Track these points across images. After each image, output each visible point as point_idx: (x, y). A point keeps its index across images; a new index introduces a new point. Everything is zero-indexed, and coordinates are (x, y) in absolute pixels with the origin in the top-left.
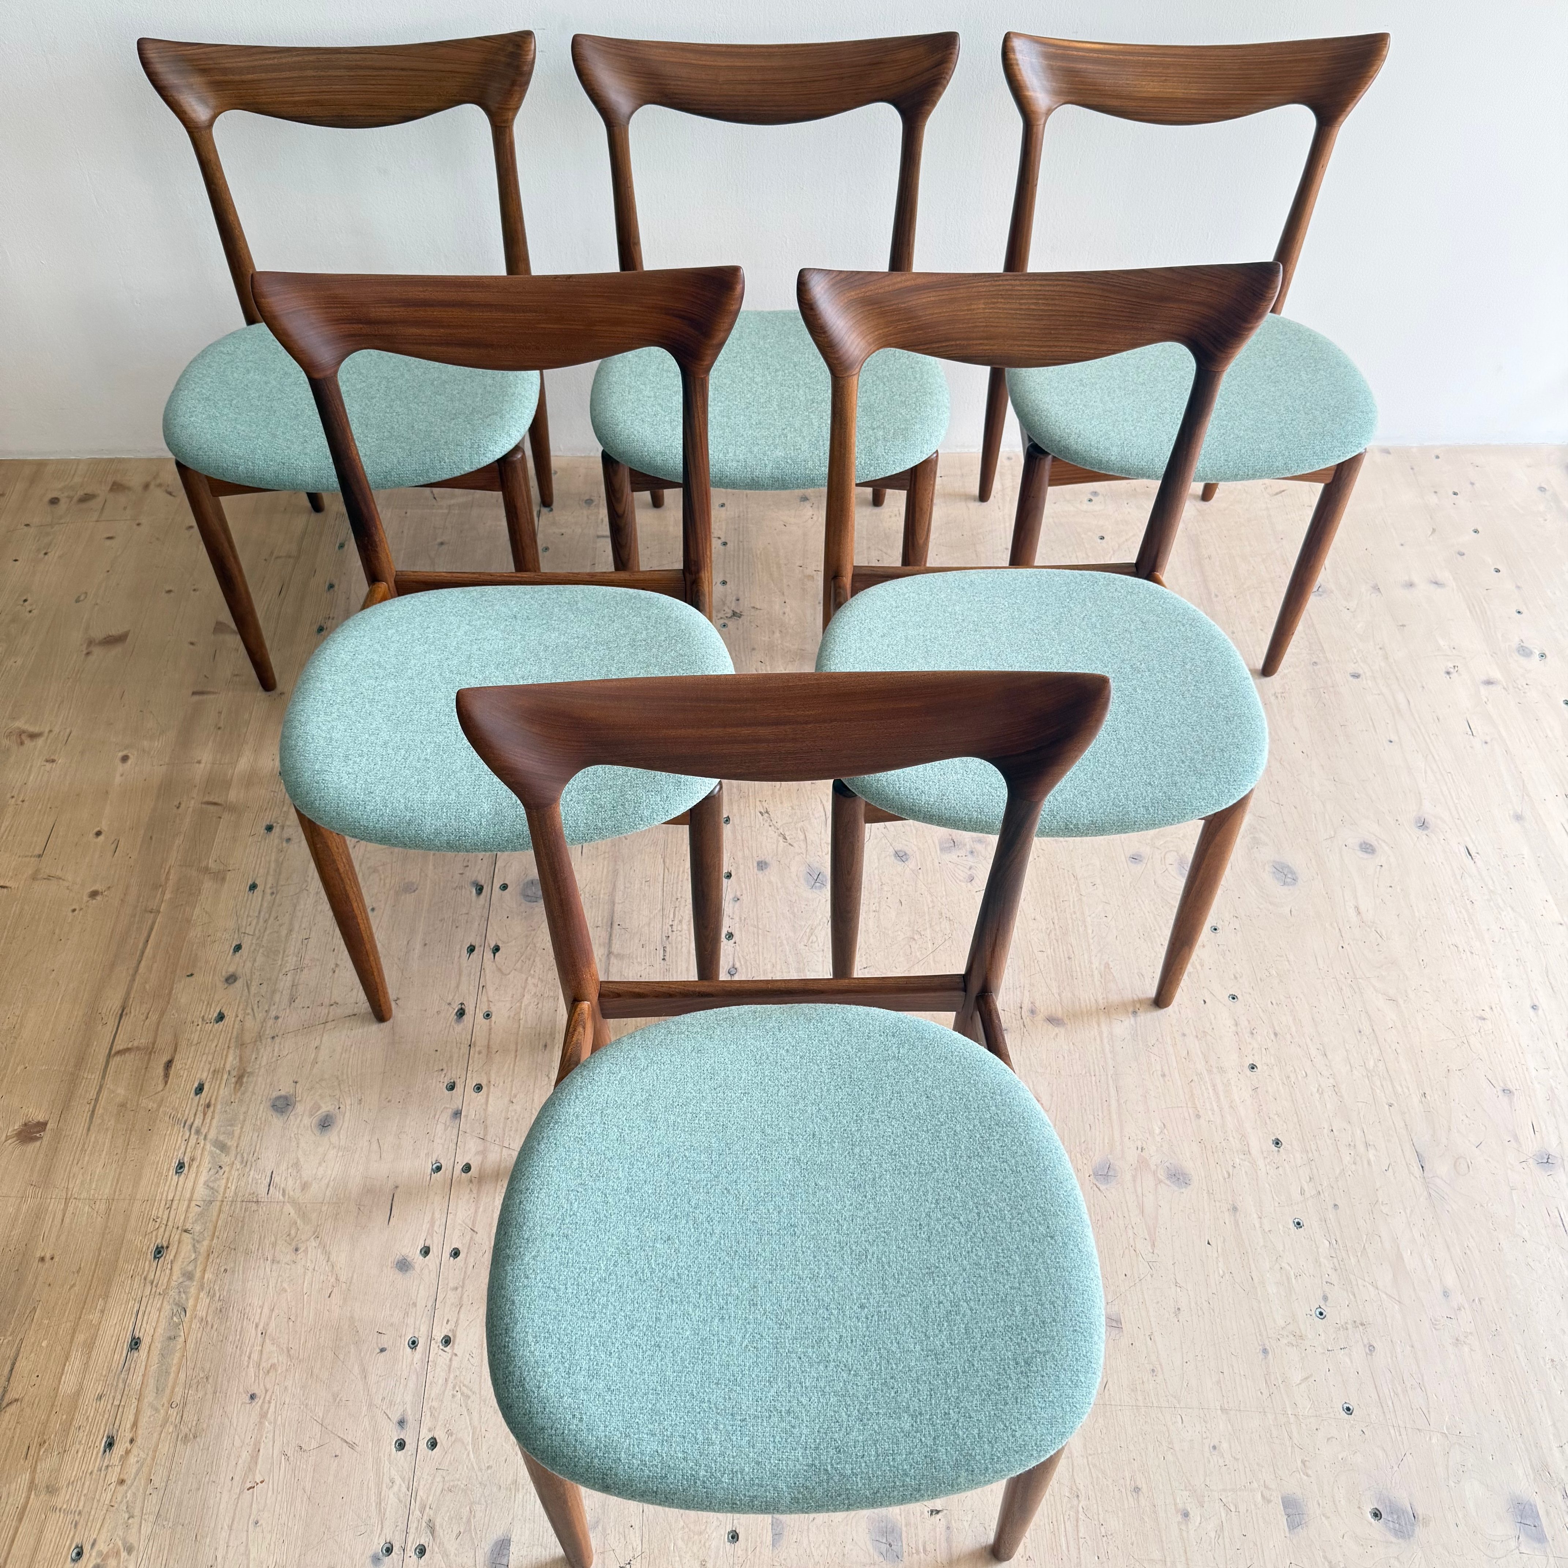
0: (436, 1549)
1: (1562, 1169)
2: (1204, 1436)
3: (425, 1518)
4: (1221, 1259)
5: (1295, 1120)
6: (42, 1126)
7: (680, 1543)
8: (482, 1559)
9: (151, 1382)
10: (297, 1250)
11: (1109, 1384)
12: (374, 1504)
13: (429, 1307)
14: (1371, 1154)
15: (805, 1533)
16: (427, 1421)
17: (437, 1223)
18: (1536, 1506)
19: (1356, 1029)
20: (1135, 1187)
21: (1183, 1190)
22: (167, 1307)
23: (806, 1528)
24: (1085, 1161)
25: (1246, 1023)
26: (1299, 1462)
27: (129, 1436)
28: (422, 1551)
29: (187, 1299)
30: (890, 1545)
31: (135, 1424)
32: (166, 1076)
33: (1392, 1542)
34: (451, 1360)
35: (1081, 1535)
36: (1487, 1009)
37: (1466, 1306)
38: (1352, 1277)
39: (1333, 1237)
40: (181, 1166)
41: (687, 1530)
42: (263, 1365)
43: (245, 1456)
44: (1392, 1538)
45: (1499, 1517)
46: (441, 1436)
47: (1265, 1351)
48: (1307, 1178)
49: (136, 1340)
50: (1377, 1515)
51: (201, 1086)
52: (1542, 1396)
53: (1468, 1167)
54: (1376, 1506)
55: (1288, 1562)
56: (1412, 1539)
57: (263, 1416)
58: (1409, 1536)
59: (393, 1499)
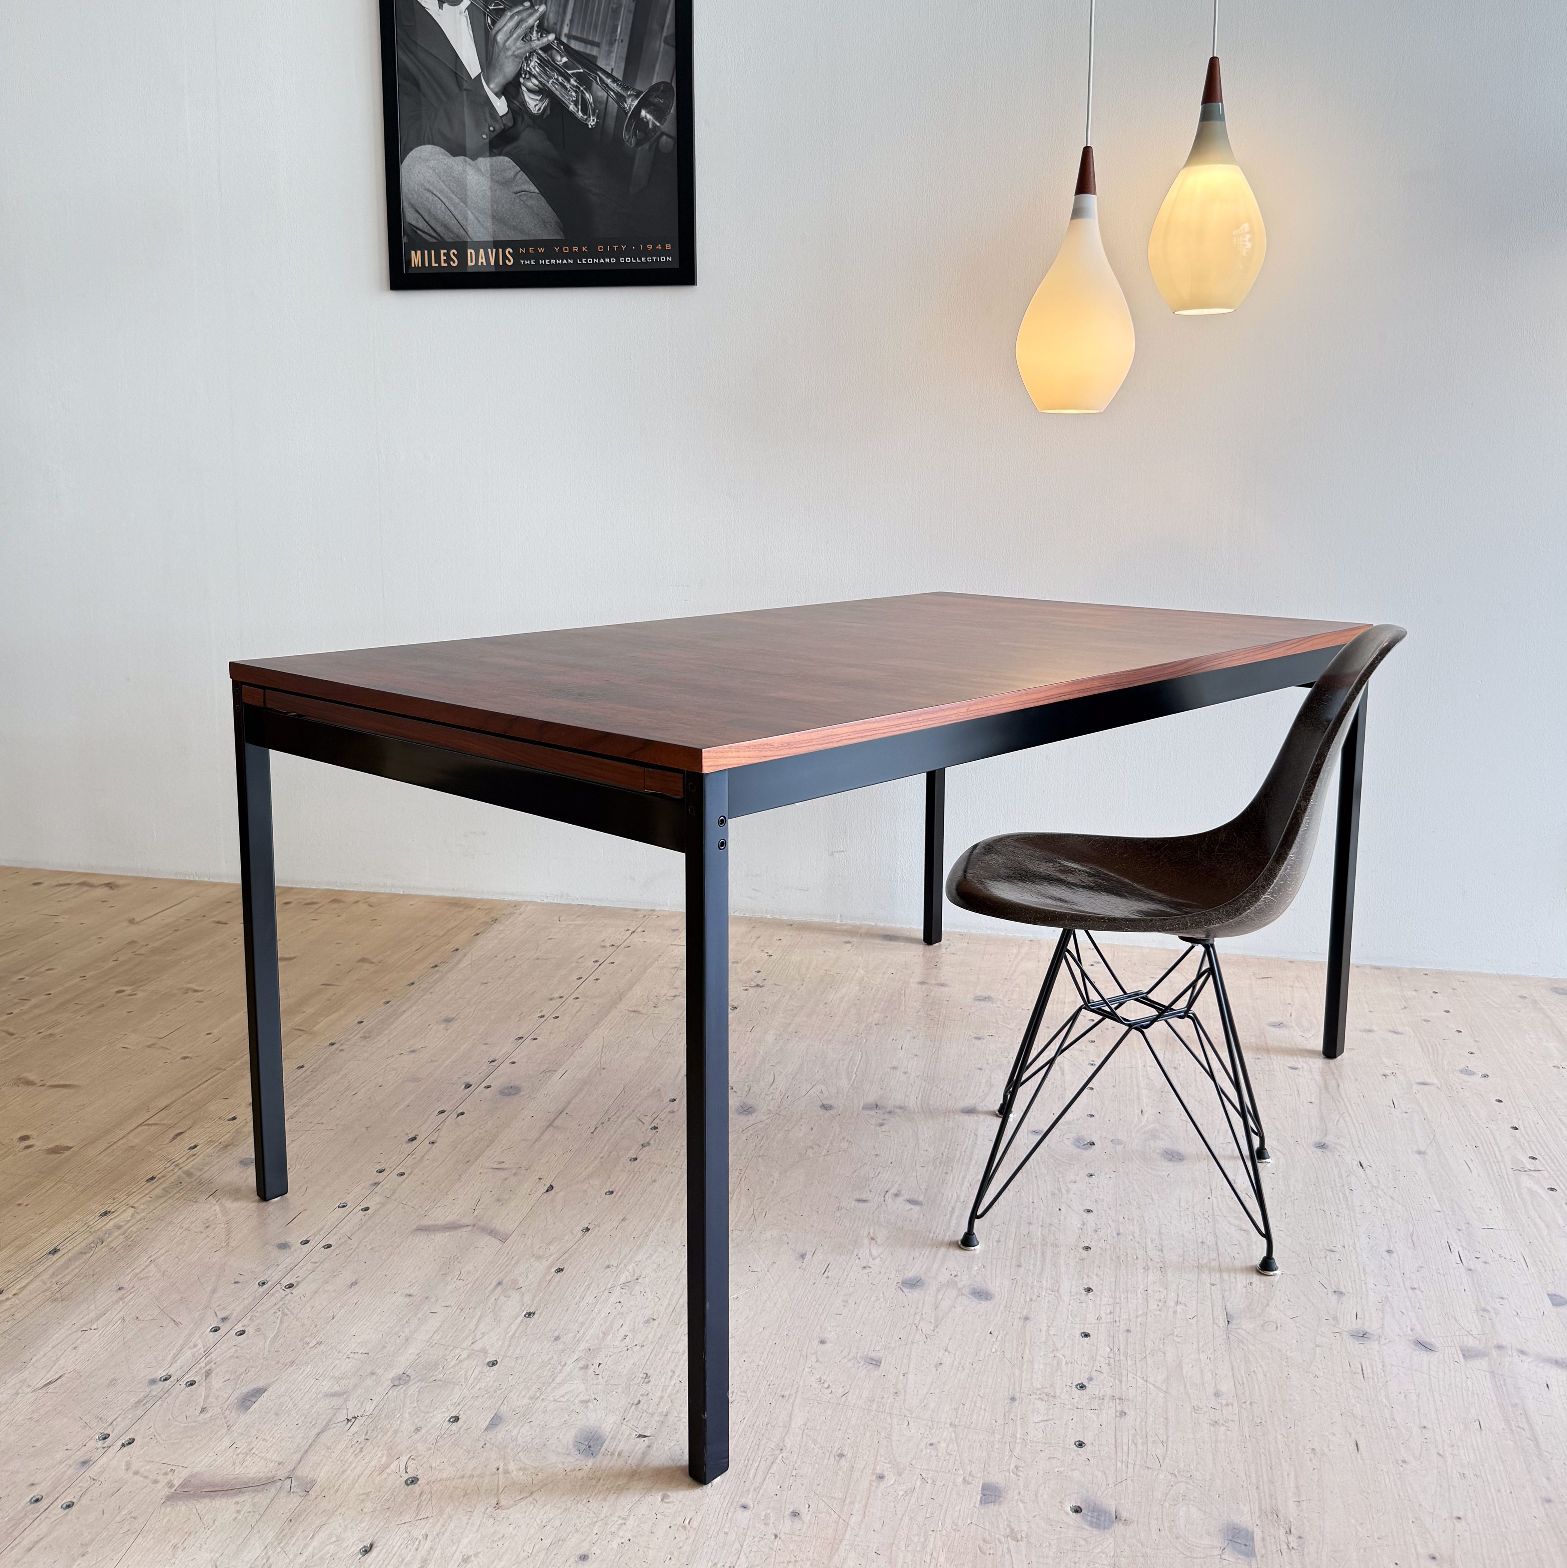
0: (204, 1384)
1: (1377, 1342)
2: (925, 1436)
3: (207, 1368)
4: (998, 1343)
5: (1113, 1279)
6: (67, 1148)
7: (406, 1415)
8: (237, 1396)
9: (51, 1271)
10: (207, 1227)
11: (850, 1394)
12: (172, 1354)
13: (288, 1268)
14: (1179, 1308)
15: (518, 1428)
16: (245, 1321)
17: (324, 1231)
18: (1253, 1533)
19: (1200, 1240)
20: (937, 1295)
21: (983, 1302)
22: (91, 1239)
23: (521, 1425)
24: (898, 1275)
25: (1093, 1224)
26: (1013, 1466)
27: (15, 1292)
28: (192, 1383)
29: (108, 1237)
30: (590, 1447)
31: (24, 1287)
32: (174, 1138)
33: (1083, 1528)
34: (286, 1295)
36: (1340, 1247)
37: (1236, 1405)
38: (1124, 1372)
39: (1116, 1346)
40: (153, 1178)
41: (417, 1409)
42: (141, 1275)
43: (93, 1315)
44: (1086, 1527)
45: (1209, 1534)
46: (250, 1331)
47: (1013, 1399)
48: (1109, 1312)
49: (55, 1251)
50: (1077, 1510)
51: (195, 1147)
52: (1292, 1469)
53: (1277, 1328)
54: (1079, 1504)
55: (969, 1522)
56: (1106, 1531)
57: (121, 1299)
58: (1104, 1528)
59: (188, 1354)
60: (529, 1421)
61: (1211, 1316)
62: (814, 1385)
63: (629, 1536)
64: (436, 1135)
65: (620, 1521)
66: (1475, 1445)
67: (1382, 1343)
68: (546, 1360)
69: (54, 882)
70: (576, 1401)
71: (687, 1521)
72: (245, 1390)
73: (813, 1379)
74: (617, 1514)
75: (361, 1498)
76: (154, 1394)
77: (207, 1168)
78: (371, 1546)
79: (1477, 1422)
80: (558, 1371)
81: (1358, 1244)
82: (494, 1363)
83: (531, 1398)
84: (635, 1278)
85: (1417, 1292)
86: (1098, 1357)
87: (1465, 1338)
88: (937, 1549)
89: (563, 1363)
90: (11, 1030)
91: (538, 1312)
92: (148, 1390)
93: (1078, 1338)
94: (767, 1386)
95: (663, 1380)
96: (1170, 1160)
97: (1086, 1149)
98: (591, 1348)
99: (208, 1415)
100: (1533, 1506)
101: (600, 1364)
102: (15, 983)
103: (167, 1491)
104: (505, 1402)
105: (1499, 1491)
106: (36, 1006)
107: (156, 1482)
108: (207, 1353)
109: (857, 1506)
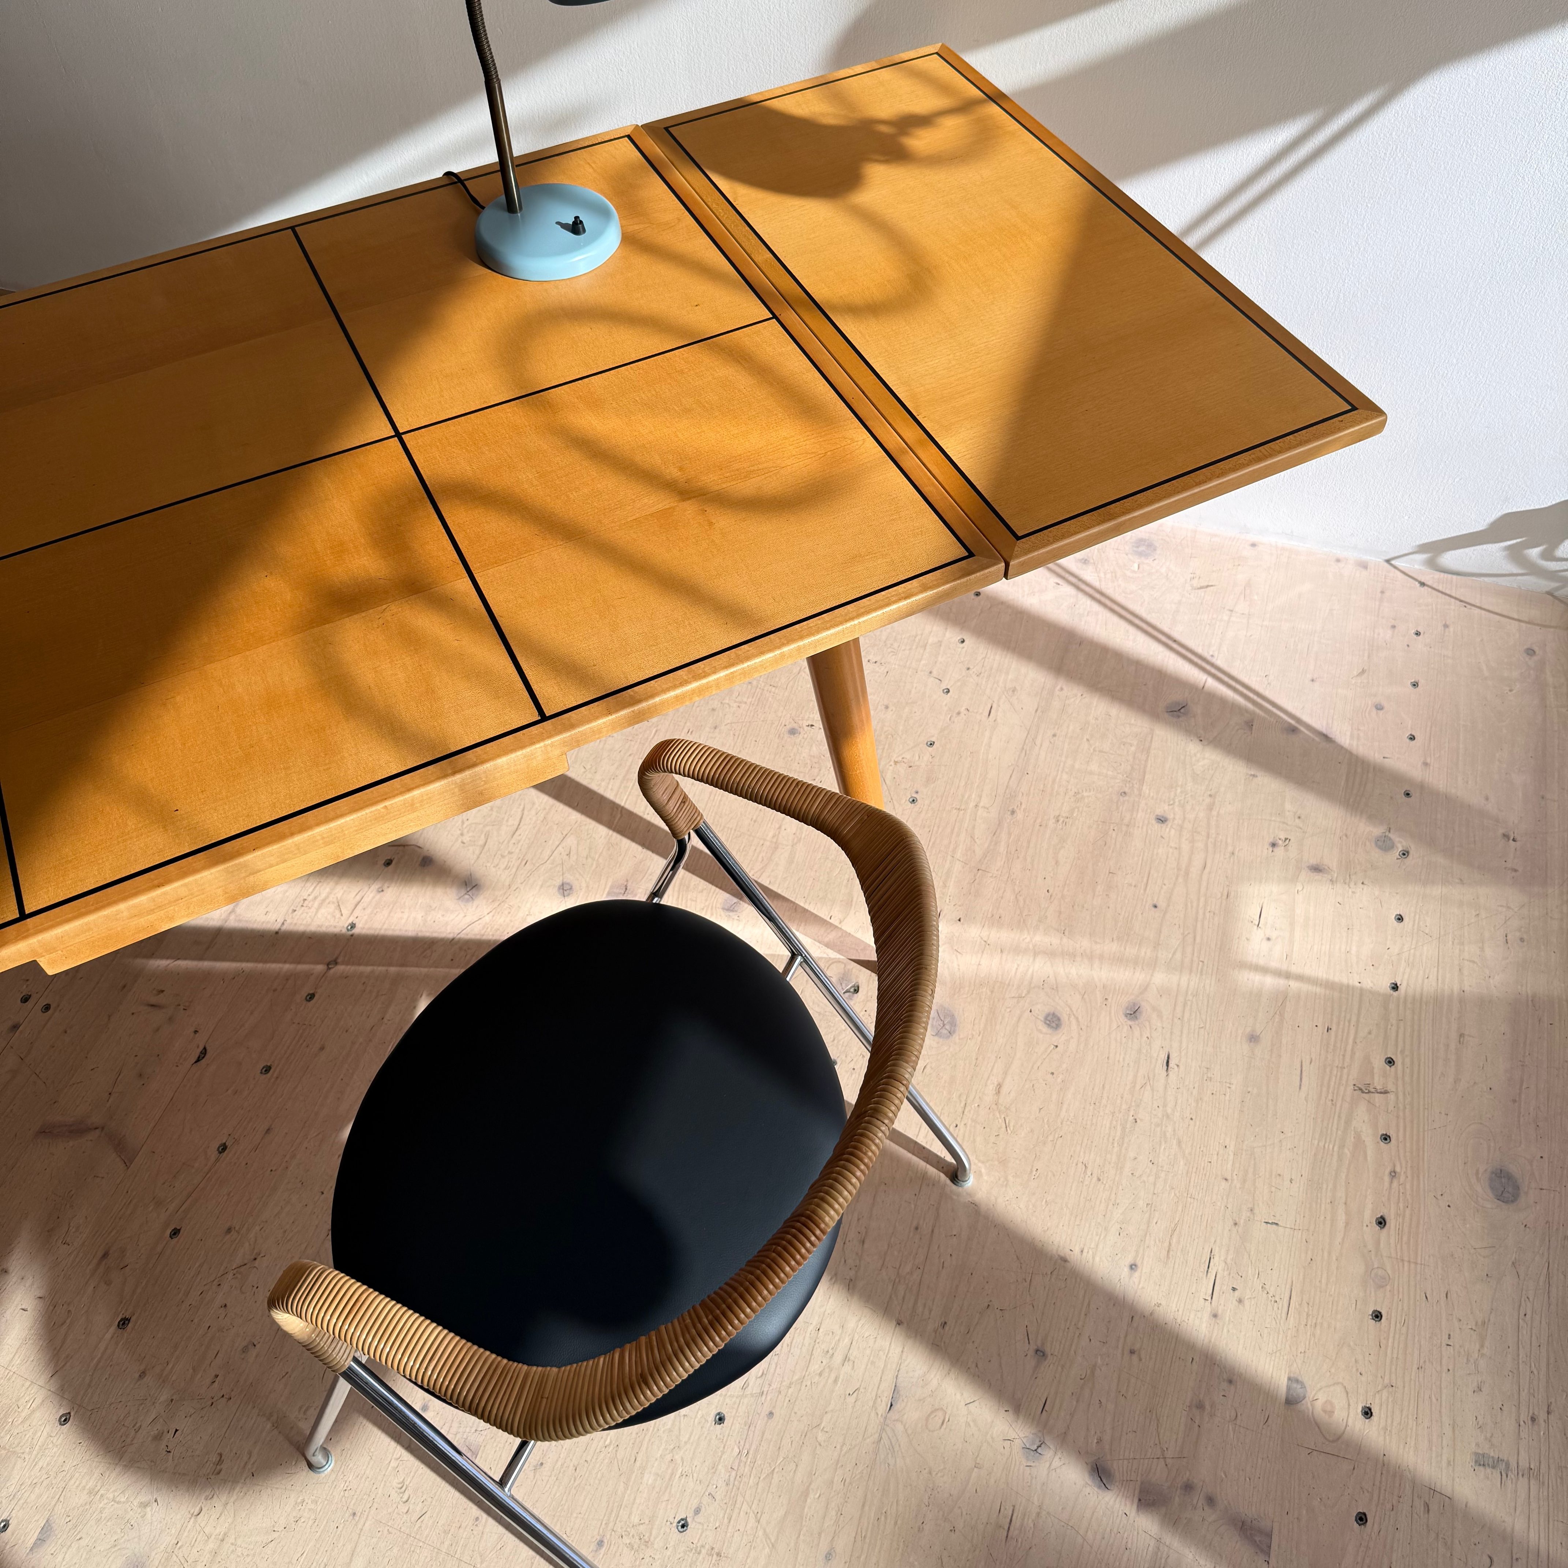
60: (78, 1537)
61: (874, 1394)
62: (394, 1495)
68: (122, 1417)
80: (129, 1440)
81: (1101, 1246)
84: (253, 1257)
85: (1135, 1358)
86: (720, 1467)
89: (138, 1425)
91: (133, 1319)
93: (709, 1424)
94: (342, 1493)
98: (174, 1398)
101: (177, 1430)
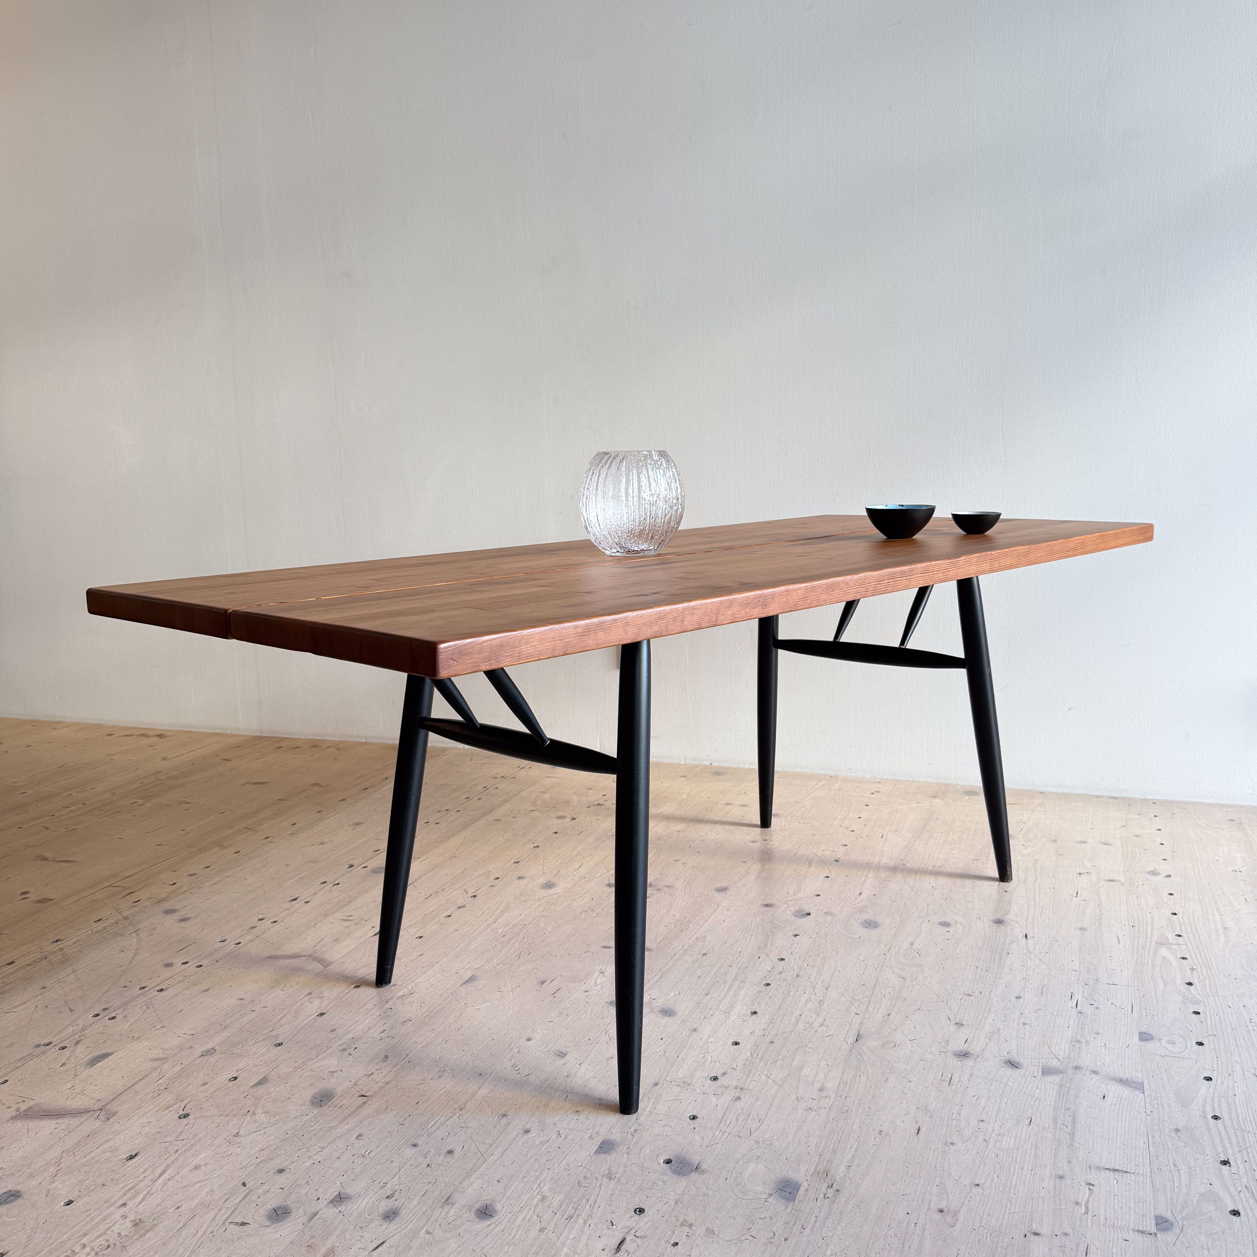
0: (71, 1049)
1: (973, 1060)
2: (575, 1106)
3: (79, 1039)
4: (664, 1046)
5: (778, 1007)
6: (51, 900)
7: (201, 1075)
8: (90, 1057)
10: (122, 951)
11: (532, 1075)
12: (59, 1030)
13: (165, 979)
14: (821, 1029)
15: (276, 1087)
16: (118, 1011)
17: (202, 956)
18: (800, 1185)
19: (862, 983)
21: (666, 1019)
22: (39, 956)
23: (278, 1085)
25: (781, 968)
26: (632, 1130)
28: (63, 1048)
29: (51, 956)
32: (126, 895)
33: (667, 1174)
34: (155, 996)
35: (447, 1123)
36: (977, 992)
37: (833, 1097)
38: (754, 1071)
39: (757, 1053)
40: (99, 920)
41: (210, 1071)
42: (61, 980)
43: (17, 1003)
44: (669, 1173)
45: (764, 1183)
46: (119, 1017)
47: (656, 1084)
48: (762, 1029)
49: (12, 963)
50: (668, 1162)
51: (139, 901)
52: (856, 1144)
53: (895, 1046)
54: (671, 1158)
55: (580, 1164)
56: (684, 1177)
57: (41, 994)
58: (683, 1175)
59: (70, 1030)
63: (320, 1159)
64: (312, 897)
65: (320, 1149)
66: (1018, 1136)
67: (977, 1060)
69: (123, 733)
70: (326, 1071)
71: (368, 1152)
72: (97, 1054)
73: (509, 1064)
74: (319, 1145)
75: (144, 1125)
76: (35, 1053)
77: (139, 915)
78: (136, 1155)
79: (1030, 1119)
82: (280, 1045)
83: (295, 1068)
87: (1051, 1060)
88: (546, 1181)
90: (48, 826)
92: (32, 1051)
95: (397, 1060)
96: (867, 927)
97: (802, 917)
99: (65, 1068)
100: (1046, 1180)
102: (65, 797)
103: (14, 1114)
104: (275, 1070)
105: (1022, 1168)
106: (72, 811)
107: (9, 1107)
108: (83, 1029)
109: (499, 1149)
